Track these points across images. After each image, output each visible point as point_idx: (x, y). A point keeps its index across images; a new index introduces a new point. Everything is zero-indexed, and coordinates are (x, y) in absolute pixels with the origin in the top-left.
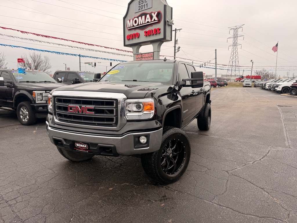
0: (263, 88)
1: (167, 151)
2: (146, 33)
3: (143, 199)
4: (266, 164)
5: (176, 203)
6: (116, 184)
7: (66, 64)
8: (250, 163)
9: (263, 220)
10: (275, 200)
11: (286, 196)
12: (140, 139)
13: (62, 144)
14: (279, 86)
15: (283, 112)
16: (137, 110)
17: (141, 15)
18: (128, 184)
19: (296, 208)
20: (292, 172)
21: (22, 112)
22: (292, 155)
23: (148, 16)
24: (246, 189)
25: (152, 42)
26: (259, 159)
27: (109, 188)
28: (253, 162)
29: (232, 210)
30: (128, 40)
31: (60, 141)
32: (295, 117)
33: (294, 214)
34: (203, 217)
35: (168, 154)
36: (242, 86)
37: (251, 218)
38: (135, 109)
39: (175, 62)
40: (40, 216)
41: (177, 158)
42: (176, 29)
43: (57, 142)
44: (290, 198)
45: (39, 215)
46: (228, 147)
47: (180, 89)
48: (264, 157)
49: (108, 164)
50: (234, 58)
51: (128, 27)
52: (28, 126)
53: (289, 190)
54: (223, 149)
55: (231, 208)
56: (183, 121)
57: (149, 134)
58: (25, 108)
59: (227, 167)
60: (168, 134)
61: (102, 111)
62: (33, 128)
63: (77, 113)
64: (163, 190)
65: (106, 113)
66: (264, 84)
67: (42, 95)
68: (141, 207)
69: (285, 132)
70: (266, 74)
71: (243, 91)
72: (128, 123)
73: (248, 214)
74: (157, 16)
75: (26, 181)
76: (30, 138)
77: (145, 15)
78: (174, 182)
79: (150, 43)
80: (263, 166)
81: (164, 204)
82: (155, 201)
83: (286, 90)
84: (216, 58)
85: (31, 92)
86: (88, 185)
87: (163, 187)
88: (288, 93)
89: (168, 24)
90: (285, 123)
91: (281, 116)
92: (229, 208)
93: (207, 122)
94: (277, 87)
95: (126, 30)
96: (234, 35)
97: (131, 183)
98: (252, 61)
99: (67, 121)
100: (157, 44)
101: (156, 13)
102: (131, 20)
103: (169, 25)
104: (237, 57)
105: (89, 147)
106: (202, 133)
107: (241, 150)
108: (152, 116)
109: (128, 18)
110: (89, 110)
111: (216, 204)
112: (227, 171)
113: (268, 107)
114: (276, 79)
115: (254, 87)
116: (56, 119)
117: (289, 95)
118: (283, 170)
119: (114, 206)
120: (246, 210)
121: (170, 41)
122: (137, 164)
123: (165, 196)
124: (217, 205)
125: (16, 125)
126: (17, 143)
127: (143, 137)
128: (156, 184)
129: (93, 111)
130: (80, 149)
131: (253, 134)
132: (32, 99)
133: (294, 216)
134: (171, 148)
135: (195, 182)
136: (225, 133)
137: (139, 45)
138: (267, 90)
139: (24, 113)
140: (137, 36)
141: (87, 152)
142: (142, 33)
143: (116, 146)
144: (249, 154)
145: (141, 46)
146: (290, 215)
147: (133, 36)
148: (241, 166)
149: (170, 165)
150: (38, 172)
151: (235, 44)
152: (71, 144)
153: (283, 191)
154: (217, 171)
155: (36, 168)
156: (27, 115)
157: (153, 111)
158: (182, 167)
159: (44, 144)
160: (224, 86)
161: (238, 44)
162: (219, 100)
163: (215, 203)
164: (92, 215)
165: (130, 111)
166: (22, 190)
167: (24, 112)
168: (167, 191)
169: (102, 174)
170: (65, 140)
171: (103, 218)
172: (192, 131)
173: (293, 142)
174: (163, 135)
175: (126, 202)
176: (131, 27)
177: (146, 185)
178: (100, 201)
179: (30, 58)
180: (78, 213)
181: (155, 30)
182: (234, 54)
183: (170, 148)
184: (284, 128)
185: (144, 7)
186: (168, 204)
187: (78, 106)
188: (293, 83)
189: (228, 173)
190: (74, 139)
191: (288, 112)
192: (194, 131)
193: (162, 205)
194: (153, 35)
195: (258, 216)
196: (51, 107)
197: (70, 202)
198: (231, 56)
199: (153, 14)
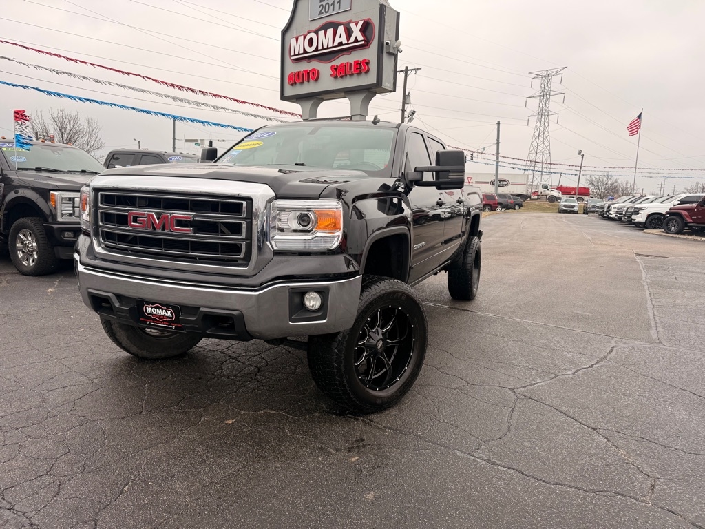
0: (605, 215)
1: (371, 334)
2: (336, 69)
3: (306, 446)
4: (604, 377)
5: (386, 456)
6: (242, 412)
7: (139, 142)
8: (568, 373)
9: (594, 497)
10: (622, 454)
11: (648, 447)
12: (305, 299)
13: (111, 309)
14: (640, 212)
15: (647, 268)
16: (301, 228)
17: (325, 28)
18: (272, 412)
19: (670, 472)
20: (664, 394)
21: (23, 243)
22: (665, 359)
23: (341, 30)
24: (555, 429)
25: (348, 92)
26: (590, 364)
27: (226, 419)
28: (574, 370)
29: (520, 475)
30: (292, 85)
31: (107, 300)
32: (674, 280)
33: (666, 485)
34: (450, 489)
35: (372, 341)
36: (556, 209)
37: (565, 492)
38: (295, 225)
39: (398, 126)
40: (48, 479)
41: (395, 353)
42: (407, 67)
43: (98, 303)
44: (658, 451)
45: (44, 477)
46: (517, 336)
47: (408, 189)
48: (601, 360)
49: (228, 367)
50: (541, 143)
51: (292, 54)
52: (35, 278)
53: (655, 432)
54: (505, 342)
55: (517, 470)
56: (412, 268)
57: (327, 288)
58: (30, 234)
59: (513, 380)
60: (374, 293)
61: (212, 228)
62: (47, 282)
63: (150, 230)
64: (358, 427)
65: (223, 233)
66: (607, 206)
67: (74, 203)
68: (301, 462)
69: (650, 310)
70: (612, 184)
71: (558, 221)
72: (277, 258)
73: (557, 484)
74: (363, 31)
75: (19, 399)
76: (39, 305)
77: (335, 26)
78: (385, 409)
79: (343, 94)
80: (598, 379)
81: (357, 458)
82: (337, 450)
83: (655, 221)
84: (498, 143)
85: (45, 193)
86: (173, 413)
87: (357, 419)
88: (660, 228)
89: (388, 51)
90: (651, 291)
91: (644, 275)
92: (514, 469)
93: (471, 280)
94: (637, 213)
95: (288, 61)
96: (543, 91)
97: (281, 411)
98: (580, 152)
99: (125, 251)
100: (359, 98)
101: (360, 24)
102: (301, 39)
103: (390, 54)
104: (546, 143)
105: (178, 316)
106: (457, 305)
107: (547, 345)
108: (335, 244)
109: (293, 32)
110: (181, 223)
111: (483, 459)
112: (512, 390)
113: (614, 256)
114: (634, 196)
115: (584, 213)
116: (99, 245)
117: (662, 232)
118: (643, 389)
119: (235, 461)
120: (554, 474)
121: (391, 91)
122: (299, 369)
123: (362, 440)
124: (484, 463)
125: (5, 274)
126: (5, 313)
127: (312, 294)
128: (342, 413)
129: (191, 227)
130: (154, 320)
131: (578, 312)
132: (47, 212)
133: (666, 490)
134: (382, 328)
135: (436, 410)
136: (510, 307)
137: (318, 97)
138: (613, 219)
139: (27, 246)
140: (314, 75)
141: (172, 328)
142: (325, 69)
143: (245, 312)
144: (565, 353)
145: (322, 100)
146: (657, 487)
147: (303, 75)
148: (546, 379)
149: (377, 369)
150: (52, 380)
151: (543, 113)
152: (134, 307)
153: (643, 436)
154: (487, 388)
155: (45, 371)
156: (33, 251)
157: (340, 233)
158: (407, 374)
159: (71, 318)
160: (515, 209)
161: (550, 113)
162: (502, 237)
163: (480, 458)
164: (178, 480)
165: (282, 230)
166: (6, 420)
167: (28, 242)
168: (368, 429)
169: (211, 389)
170: (119, 296)
171: (204, 485)
172: (434, 301)
173: (668, 330)
174: (361, 295)
175: (266, 452)
176: (299, 54)
177: (317, 414)
178: (200, 449)
179: (51, 122)
180: (143, 475)
181: (356, 63)
182: (542, 135)
183: (379, 329)
184: (649, 302)
185: (331, 8)
186: (368, 457)
187: (153, 212)
188: (672, 206)
189: (515, 393)
190: (141, 296)
191: (657, 268)
192: (439, 302)
193: (353, 460)
194: (352, 75)
195: (581, 489)
196: (88, 219)
197: (126, 449)
198: (534, 138)
199: (353, 26)
